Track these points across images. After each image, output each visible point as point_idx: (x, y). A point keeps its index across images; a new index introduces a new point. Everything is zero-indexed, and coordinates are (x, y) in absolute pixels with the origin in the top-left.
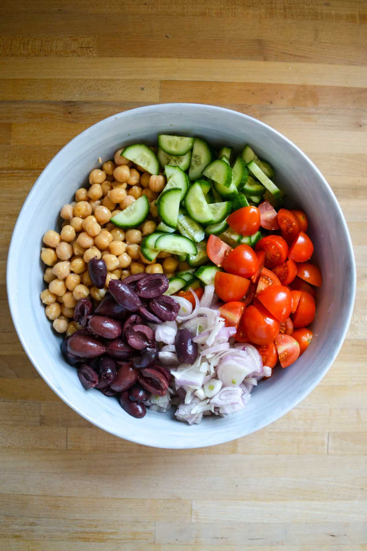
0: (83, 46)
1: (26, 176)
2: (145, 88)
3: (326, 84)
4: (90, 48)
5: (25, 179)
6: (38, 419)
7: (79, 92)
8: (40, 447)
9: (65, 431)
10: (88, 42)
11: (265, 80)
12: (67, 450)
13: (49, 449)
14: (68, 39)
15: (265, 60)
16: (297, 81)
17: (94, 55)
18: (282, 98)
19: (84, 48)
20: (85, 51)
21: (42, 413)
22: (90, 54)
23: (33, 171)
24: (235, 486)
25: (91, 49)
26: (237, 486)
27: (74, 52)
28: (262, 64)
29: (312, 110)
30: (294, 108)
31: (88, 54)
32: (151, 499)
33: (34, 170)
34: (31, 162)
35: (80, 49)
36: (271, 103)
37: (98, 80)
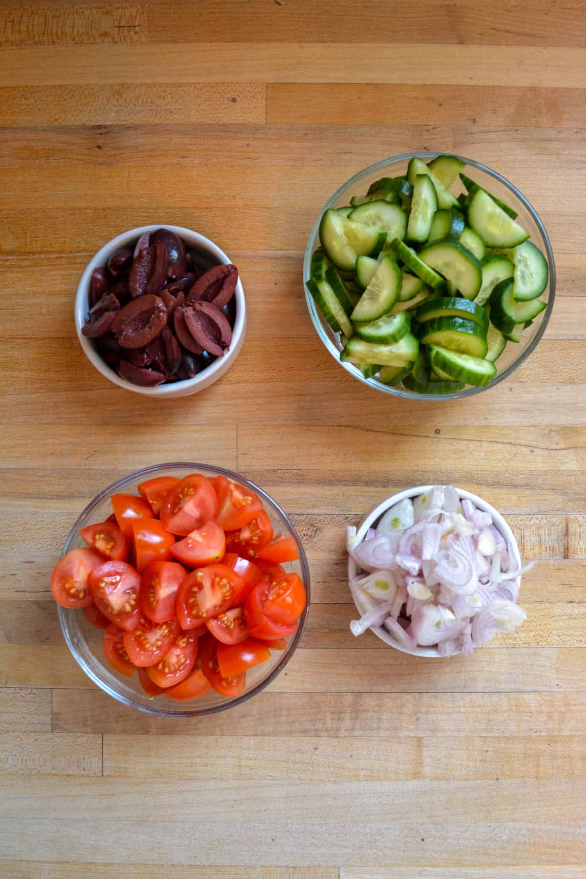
0: (122, 24)
1: (20, 267)
2: (238, 99)
3: (574, 85)
4: (135, 26)
5: (18, 272)
6: (48, 719)
7: (115, 109)
8: (54, 772)
9: (100, 741)
10: (132, 17)
11: (460, 78)
12: (103, 776)
13: (69, 775)
14: (95, 11)
15: (461, 42)
16: (521, 79)
17: (144, 40)
18: (495, 112)
19: (124, 27)
20: (126, 33)
21: (56, 708)
22: (135, 38)
23: (32, 257)
24: (419, 840)
25: (137, 29)
26: (423, 840)
27: (106, 34)
28: (454, 49)
29: (552, 134)
30: (516, 130)
31: (131, 38)
32: (262, 867)
33: (34, 253)
34: (29, 239)
35: (116, 29)
36: (474, 121)
37: (150, 86)
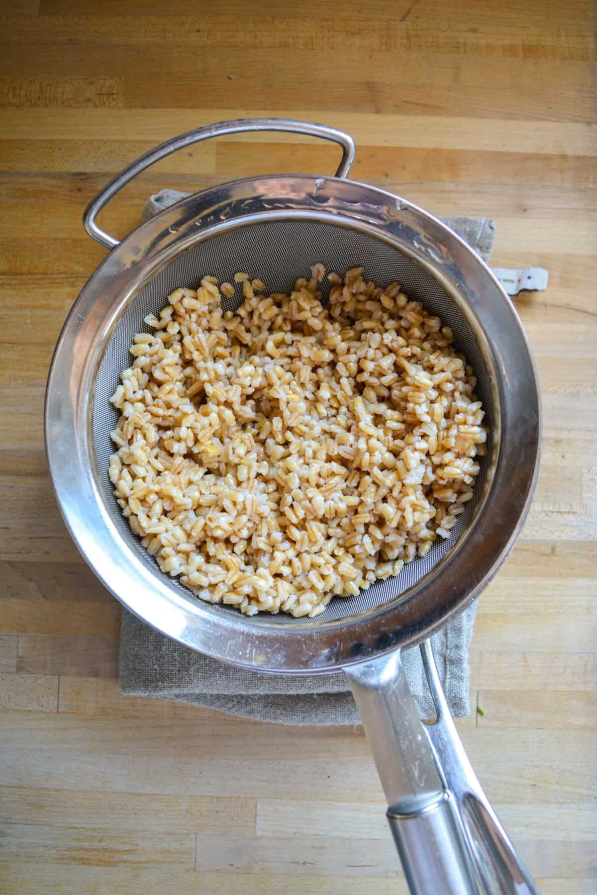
0: (102, 92)
1: (10, 285)
2: (194, 155)
3: (469, 147)
4: (113, 94)
5: (7, 289)
6: (14, 662)
7: (94, 160)
8: (18, 708)
9: (56, 682)
10: (110, 87)
12: (58, 712)
13: (29, 711)
14: (81, 81)
15: (378, 112)
16: (428, 143)
17: (120, 105)
18: (404, 168)
19: (104, 94)
20: (105, 100)
21: (21, 653)
22: (113, 103)
23: (20, 277)
24: (326, 777)
25: (115, 96)
26: (329, 777)
27: (89, 100)
28: (372, 117)
29: (449, 186)
30: (421, 183)
31: (109, 104)
32: (190, 796)
33: (22, 274)
34: (18, 263)
35: (97, 96)
36: (387, 175)
37: (123, 142)
